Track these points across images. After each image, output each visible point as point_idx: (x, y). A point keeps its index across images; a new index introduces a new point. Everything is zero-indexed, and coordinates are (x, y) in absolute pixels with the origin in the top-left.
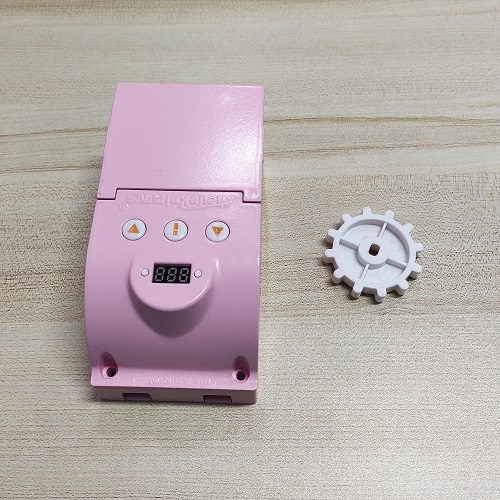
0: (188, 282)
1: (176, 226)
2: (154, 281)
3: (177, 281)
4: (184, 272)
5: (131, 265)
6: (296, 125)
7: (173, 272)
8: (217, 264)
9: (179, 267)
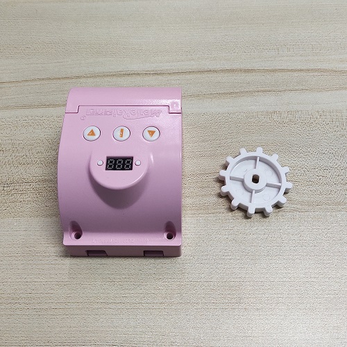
0: (131, 169)
1: (122, 131)
2: (107, 169)
3: (123, 169)
4: (128, 162)
5: (90, 158)
6: (215, 75)
7: (120, 162)
8: (152, 157)
9: (124, 159)
